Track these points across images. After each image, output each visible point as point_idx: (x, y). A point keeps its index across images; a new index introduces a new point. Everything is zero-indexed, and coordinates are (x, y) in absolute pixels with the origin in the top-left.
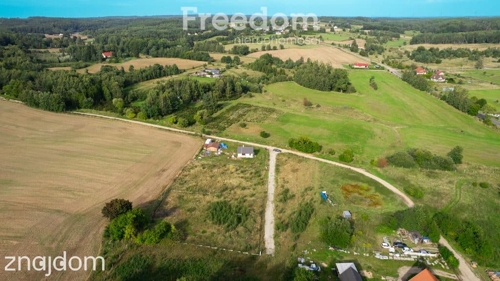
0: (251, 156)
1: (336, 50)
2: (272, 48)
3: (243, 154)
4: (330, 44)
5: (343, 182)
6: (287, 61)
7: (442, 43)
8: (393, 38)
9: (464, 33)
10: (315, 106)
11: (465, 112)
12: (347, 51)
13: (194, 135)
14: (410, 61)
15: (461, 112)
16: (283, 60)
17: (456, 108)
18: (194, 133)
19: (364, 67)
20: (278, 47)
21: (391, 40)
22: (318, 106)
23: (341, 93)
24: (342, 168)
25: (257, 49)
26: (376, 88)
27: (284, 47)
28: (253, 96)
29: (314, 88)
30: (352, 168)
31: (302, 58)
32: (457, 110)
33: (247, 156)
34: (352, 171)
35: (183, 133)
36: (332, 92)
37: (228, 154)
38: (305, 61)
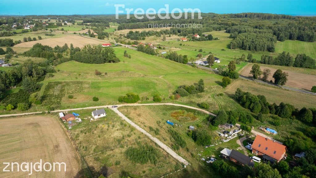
0: (105, 115)
1: (79, 37)
2: (32, 39)
3: (98, 116)
4: (72, 33)
5: (169, 113)
6: (56, 47)
7: (135, 29)
8: (107, 27)
9: (144, 23)
10: (104, 74)
11: (181, 63)
12: (89, 37)
13: (41, 114)
14: (128, 39)
15: (179, 63)
16: (52, 47)
17: (176, 61)
18: (41, 112)
19: (109, 46)
20: (37, 38)
21: (106, 28)
22: (106, 74)
23: (112, 63)
24: (161, 105)
25: (20, 41)
26: (130, 57)
27: (42, 38)
28: (54, 76)
29: (92, 63)
30: (166, 104)
31: (66, 45)
32: (177, 63)
33: (102, 116)
34: (167, 106)
35: (29, 115)
36: (105, 63)
37: (86, 119)
38: (69, 46)
